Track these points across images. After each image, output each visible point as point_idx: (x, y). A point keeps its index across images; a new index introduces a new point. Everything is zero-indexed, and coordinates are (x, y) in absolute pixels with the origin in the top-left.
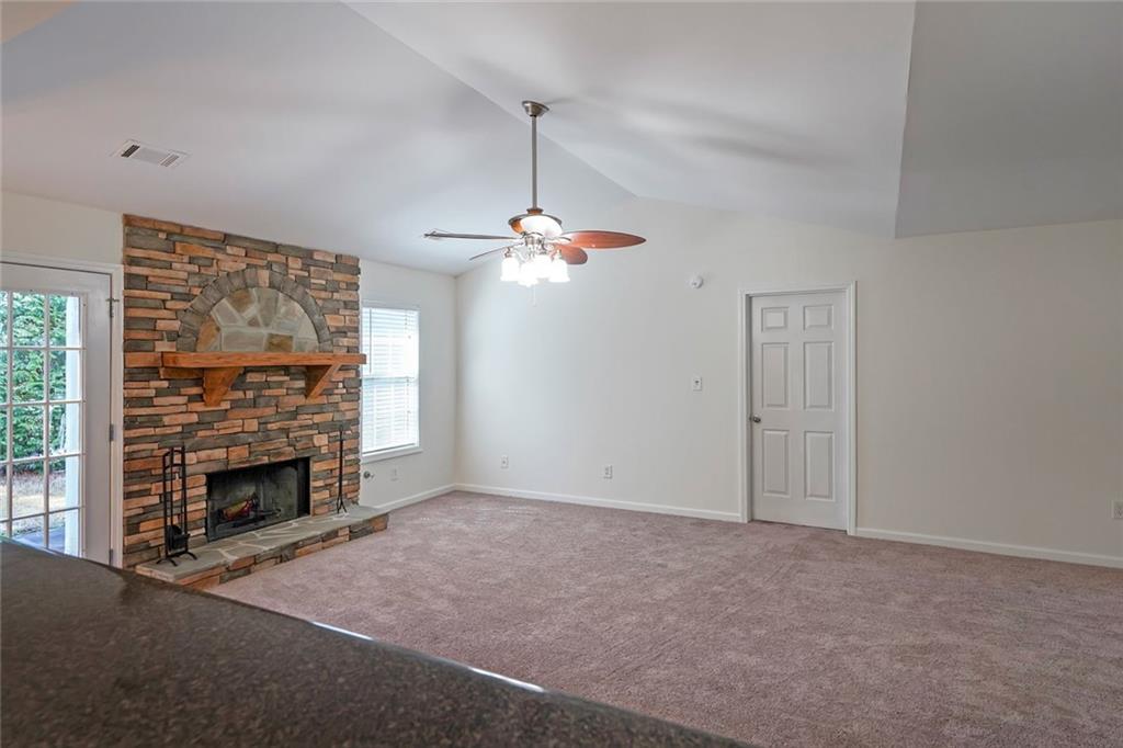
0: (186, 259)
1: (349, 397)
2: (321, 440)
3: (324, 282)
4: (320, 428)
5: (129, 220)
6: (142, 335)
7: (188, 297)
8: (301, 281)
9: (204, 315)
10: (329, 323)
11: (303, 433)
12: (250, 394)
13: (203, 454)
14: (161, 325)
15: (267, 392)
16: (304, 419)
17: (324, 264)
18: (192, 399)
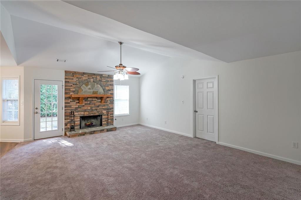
0: (76, 78)
1: (111, 103)
2: (104, 112)
3: (105, 80)
4: (104, 109)
5: (66, 72)
6: (68, 91)
7: (76, 84)
8: (100, 80)
9: (80, 88)
10: (106, 88)
11: (100, 110)
12: (89, 102)
13: (79, 113)
14: (71, 90)
15: (92, 102)
16: (100, 107)
17: (105, 77)
18: (77, 103)
